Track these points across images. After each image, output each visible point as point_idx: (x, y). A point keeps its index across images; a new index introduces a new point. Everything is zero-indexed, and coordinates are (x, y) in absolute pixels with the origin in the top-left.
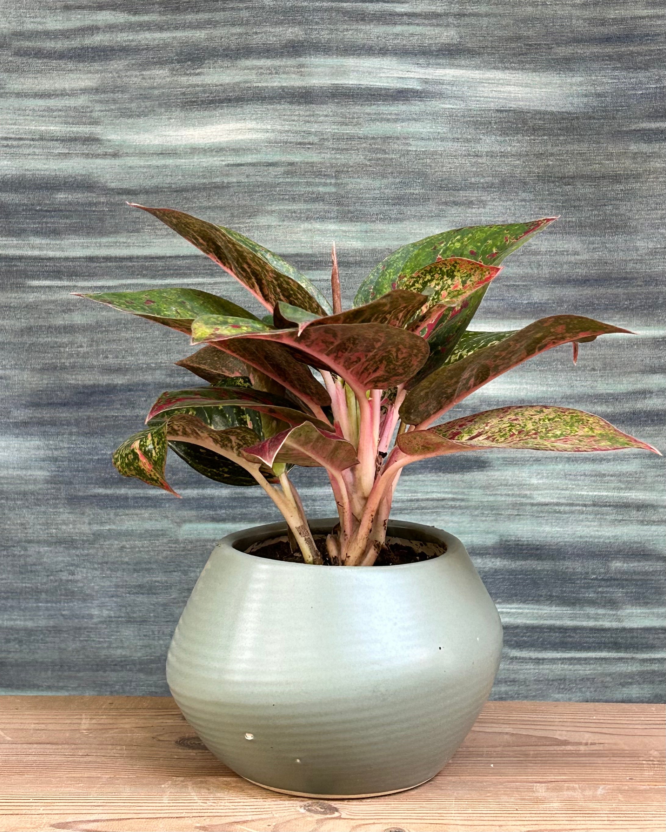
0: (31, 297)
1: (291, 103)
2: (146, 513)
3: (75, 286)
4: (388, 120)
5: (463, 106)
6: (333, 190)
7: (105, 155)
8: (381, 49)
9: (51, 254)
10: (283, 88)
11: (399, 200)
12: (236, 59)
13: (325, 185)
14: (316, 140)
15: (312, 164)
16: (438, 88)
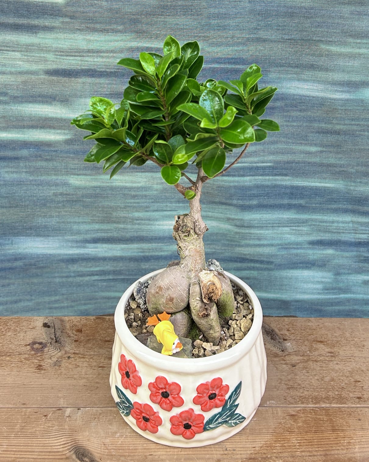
0: (271, 158)
1: (147, 237)
2: (220, 55)
3: (250, 163)
4: (102, 230)
5: (66, 238)
6: (127, 201)
7: (233, 220)
8: (106, 260)
9: (260, 177)
10: (151, 243)
11: (96, 196)
12: (171, 255)
13: (131, 203)
14: (135, 221)
15: (137, 211)
16: (78, 245)
